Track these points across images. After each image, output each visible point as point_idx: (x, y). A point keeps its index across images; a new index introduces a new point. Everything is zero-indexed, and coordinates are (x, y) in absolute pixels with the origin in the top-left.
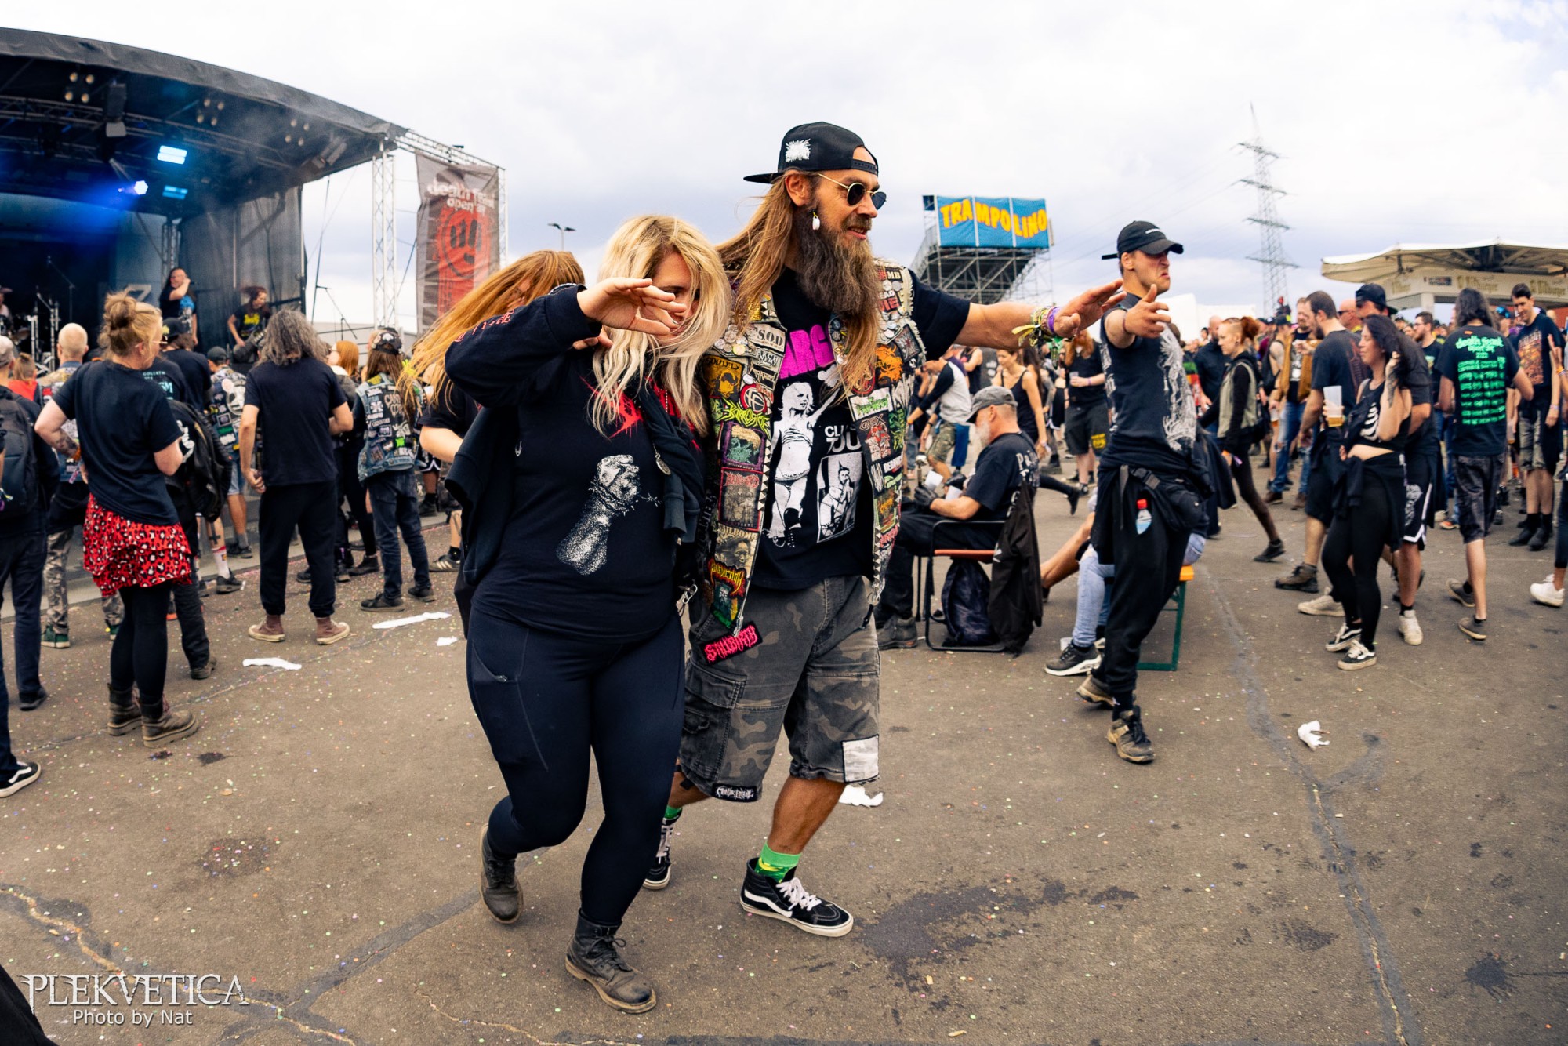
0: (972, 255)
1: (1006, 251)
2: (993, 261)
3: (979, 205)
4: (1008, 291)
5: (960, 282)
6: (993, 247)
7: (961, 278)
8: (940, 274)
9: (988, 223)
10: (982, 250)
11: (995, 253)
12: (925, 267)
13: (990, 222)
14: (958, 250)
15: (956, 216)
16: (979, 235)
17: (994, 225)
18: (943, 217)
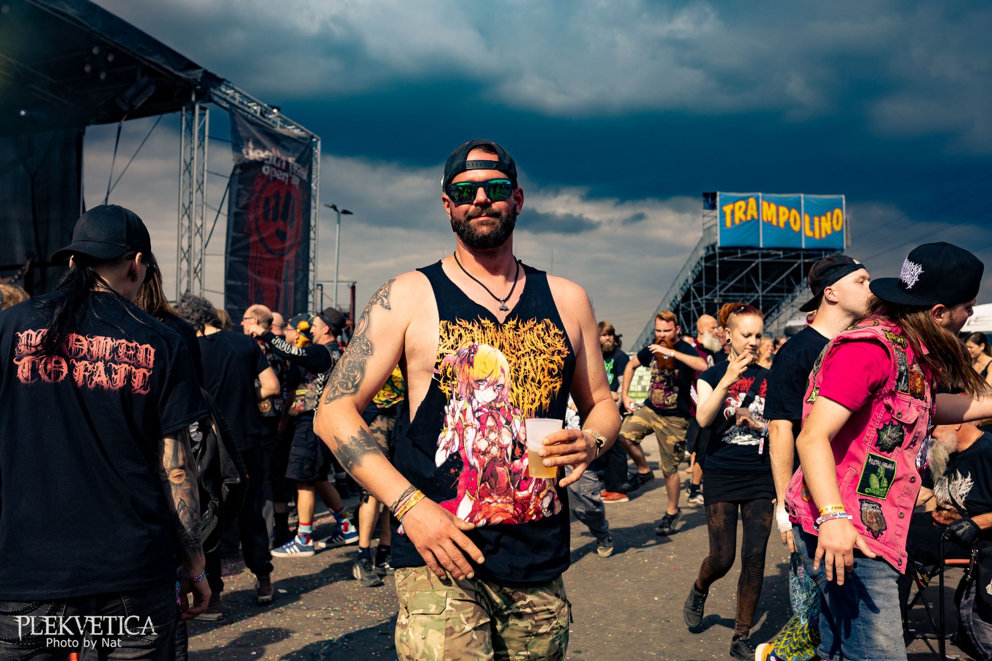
0: (756, 256)
1: (793, 252)
2: (777, 263)
3: (765, 204)
4: (790, 296)
5: (738, 285)
7: (740, 281)
8: (718, 276)
9: (774, 223)
10: (765, 252)
11: (780, 255)
12: (700, 269)
13: (778, 222)
14: (739, 251)
15: (739, 215)
16: (764, 236)
17: (782, 225)
18: (725, 217)
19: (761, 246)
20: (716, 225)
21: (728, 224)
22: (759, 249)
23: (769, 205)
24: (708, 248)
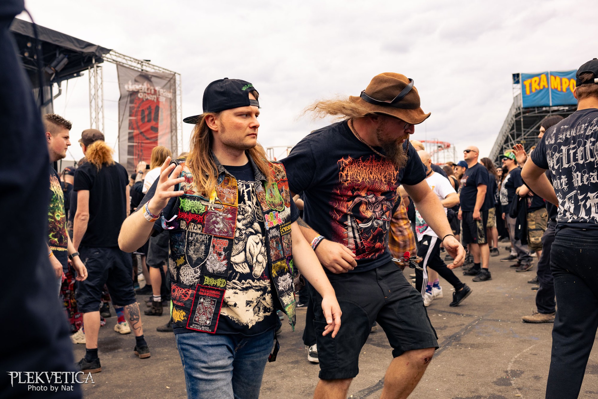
0: (547, 112)
6: (564, 105)
8: (522, 126)
9: (559, 89)
10: (555, 108)
12: (513, 122)
13: (562, 89)
14: (536, 109)
15: (535, 86)
16: (552, 98)
17: (564, 90)
18: (525, 88)
19: (551, 105)
20: (521, 94)
21: (528, 92)
22: (550, 107)
23: (555, 78)
24: (516, 109)
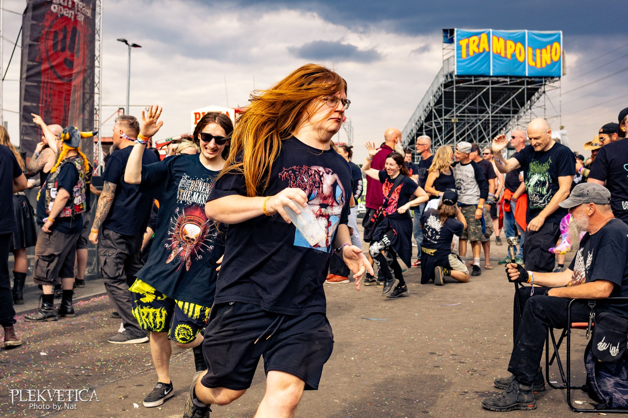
0: (487, 83)
1: (518, 80)
2: (504, 89)
3: (495, 39)
4: (516, 116)
5: (472, 107)
6: (506, 77)
7: (474, 103)
8: (455, 100)
9: (503, 55)
10: (495, 79)
11: (507, 82)
12: (440, 94)
13: (506, 54)
14: (473, 79)
15: (473, 48)
16: (494, 66)
17: (509, 56)
18: (461, 49)
19: (491, 74)
20: (454, 57)
21: (464, 55)
22: (490, 77)
23: (498, 40)
24: (447, 76)
